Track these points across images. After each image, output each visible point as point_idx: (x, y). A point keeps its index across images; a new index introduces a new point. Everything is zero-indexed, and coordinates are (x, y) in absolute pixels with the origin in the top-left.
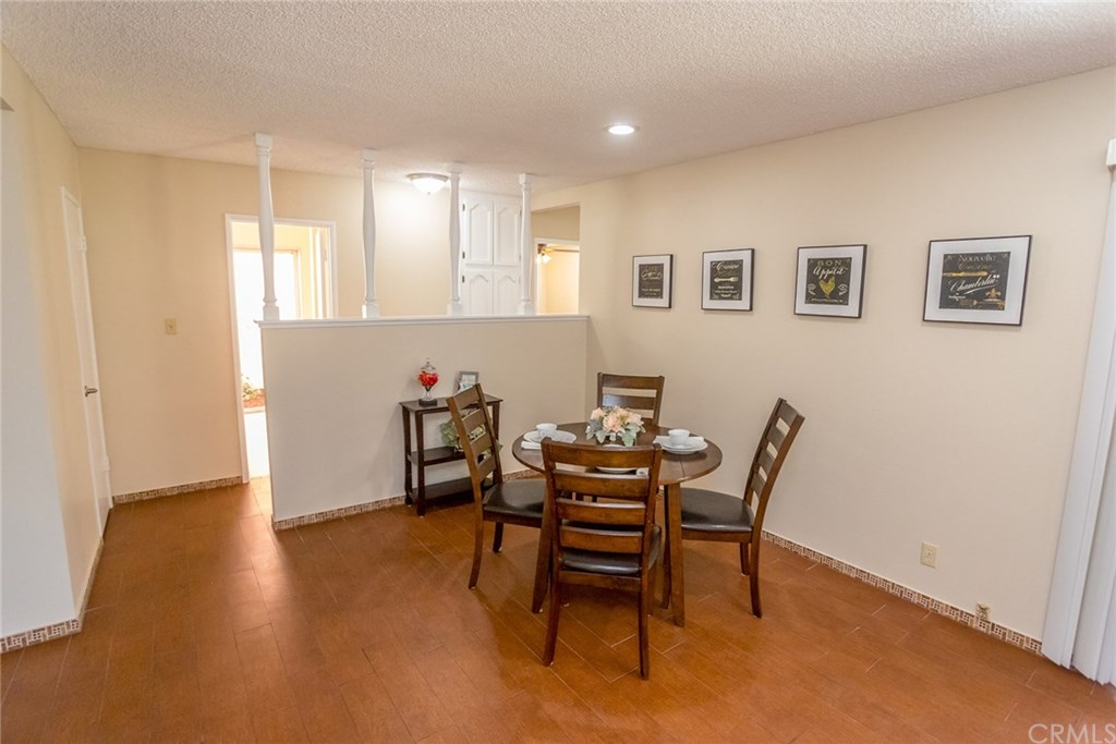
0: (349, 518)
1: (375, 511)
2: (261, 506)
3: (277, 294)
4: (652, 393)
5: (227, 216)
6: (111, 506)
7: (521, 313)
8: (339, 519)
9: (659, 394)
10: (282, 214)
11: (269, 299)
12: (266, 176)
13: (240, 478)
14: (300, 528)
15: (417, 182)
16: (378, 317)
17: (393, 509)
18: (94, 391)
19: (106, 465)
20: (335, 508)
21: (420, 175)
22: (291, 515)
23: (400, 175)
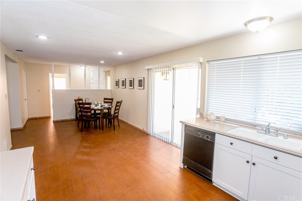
0: (66, 121)
1: (70, 120)
2: (52, 119)
3: (54, 85)
4: (111, 101)
5: (49, 73)
6: (28, 119)
7: (98, 89)
8: (64, 121)
9: (112, 101)
10: (56, 72)
11: (53, 86)
12: (53, 67)
13: (50, 116)
14: (57, 122)
15: (81, 67)
16: (71, 89)
17: (74, 120)
18: (26, 99)
19: (27, 113)
20: (63, 119)
21: (82, 66)
22: (56, 119)
23: (79, 66)
